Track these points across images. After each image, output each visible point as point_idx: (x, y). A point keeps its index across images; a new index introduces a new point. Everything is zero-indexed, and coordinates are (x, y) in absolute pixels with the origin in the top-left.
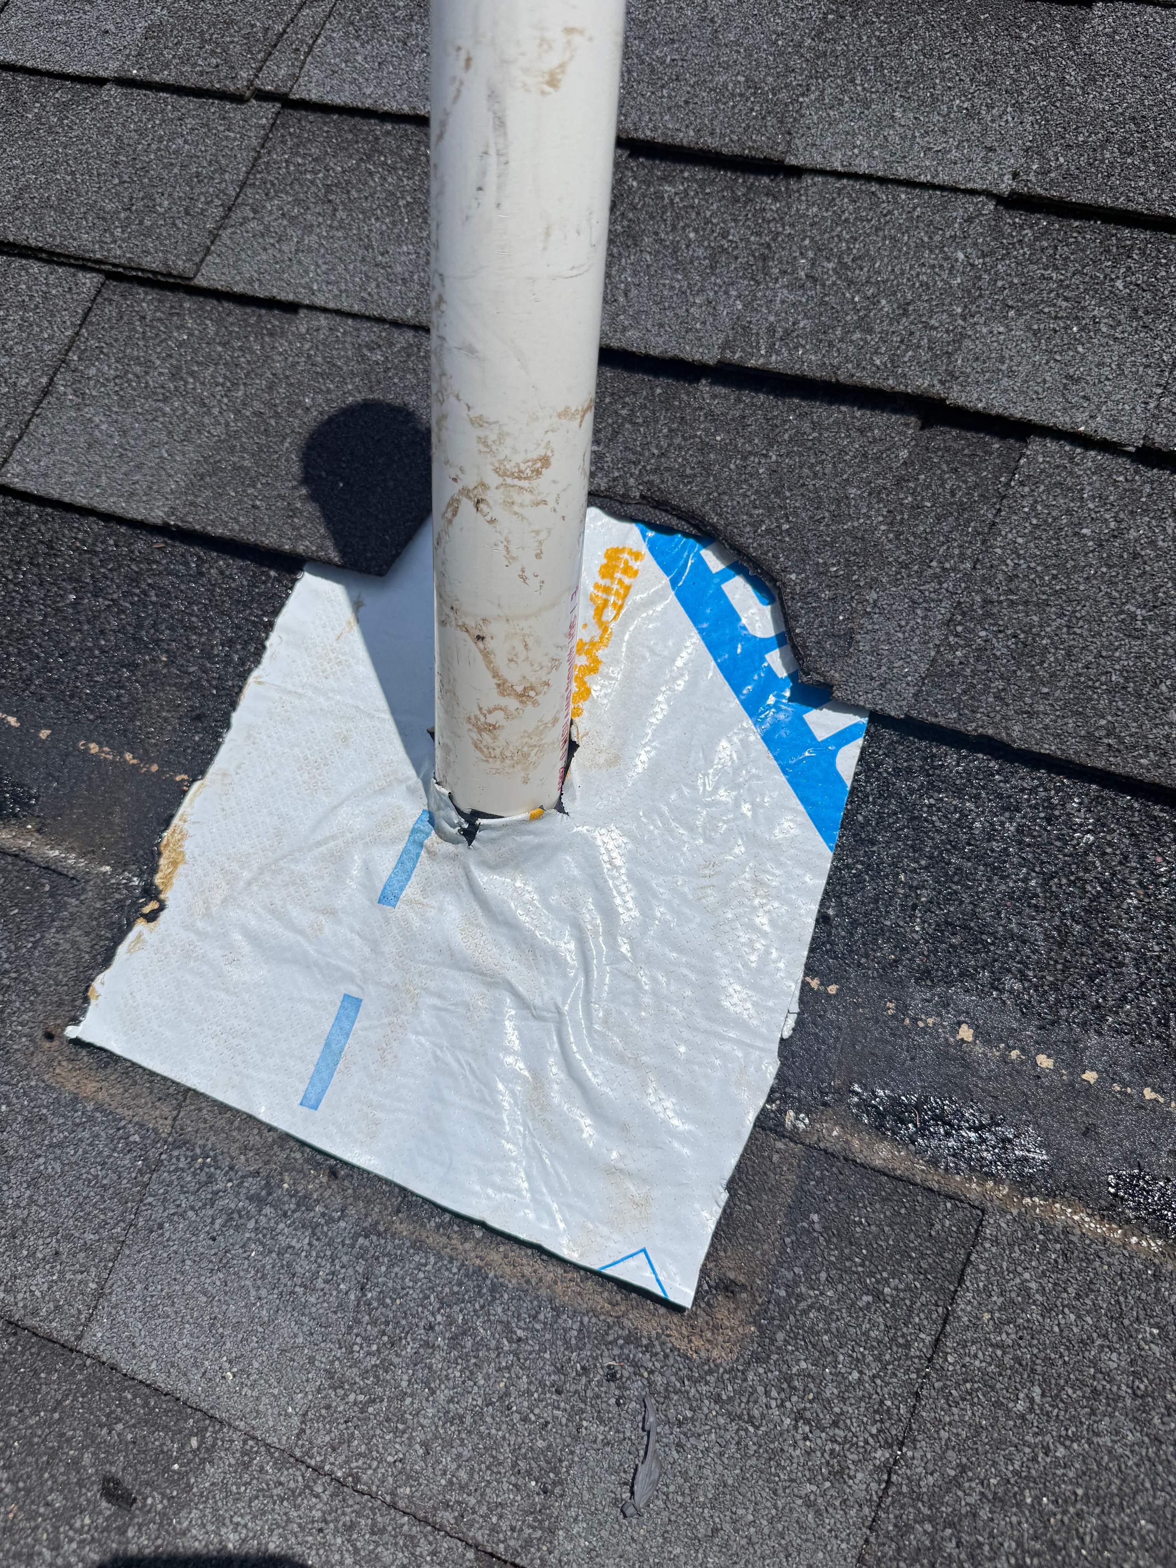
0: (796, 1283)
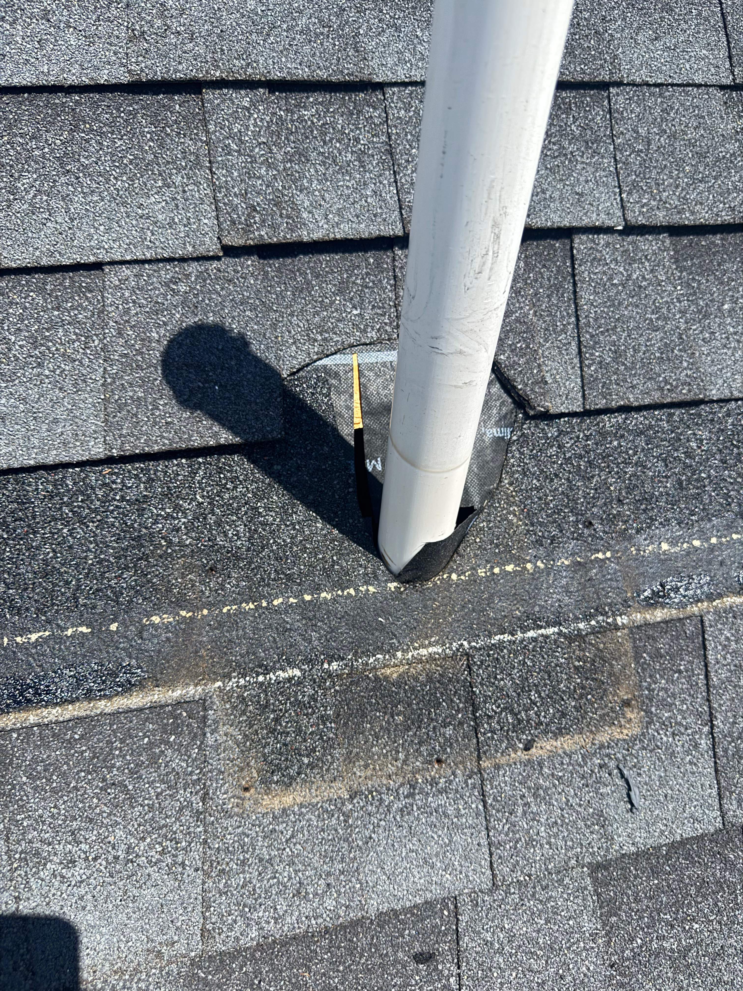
0: (650, 685)
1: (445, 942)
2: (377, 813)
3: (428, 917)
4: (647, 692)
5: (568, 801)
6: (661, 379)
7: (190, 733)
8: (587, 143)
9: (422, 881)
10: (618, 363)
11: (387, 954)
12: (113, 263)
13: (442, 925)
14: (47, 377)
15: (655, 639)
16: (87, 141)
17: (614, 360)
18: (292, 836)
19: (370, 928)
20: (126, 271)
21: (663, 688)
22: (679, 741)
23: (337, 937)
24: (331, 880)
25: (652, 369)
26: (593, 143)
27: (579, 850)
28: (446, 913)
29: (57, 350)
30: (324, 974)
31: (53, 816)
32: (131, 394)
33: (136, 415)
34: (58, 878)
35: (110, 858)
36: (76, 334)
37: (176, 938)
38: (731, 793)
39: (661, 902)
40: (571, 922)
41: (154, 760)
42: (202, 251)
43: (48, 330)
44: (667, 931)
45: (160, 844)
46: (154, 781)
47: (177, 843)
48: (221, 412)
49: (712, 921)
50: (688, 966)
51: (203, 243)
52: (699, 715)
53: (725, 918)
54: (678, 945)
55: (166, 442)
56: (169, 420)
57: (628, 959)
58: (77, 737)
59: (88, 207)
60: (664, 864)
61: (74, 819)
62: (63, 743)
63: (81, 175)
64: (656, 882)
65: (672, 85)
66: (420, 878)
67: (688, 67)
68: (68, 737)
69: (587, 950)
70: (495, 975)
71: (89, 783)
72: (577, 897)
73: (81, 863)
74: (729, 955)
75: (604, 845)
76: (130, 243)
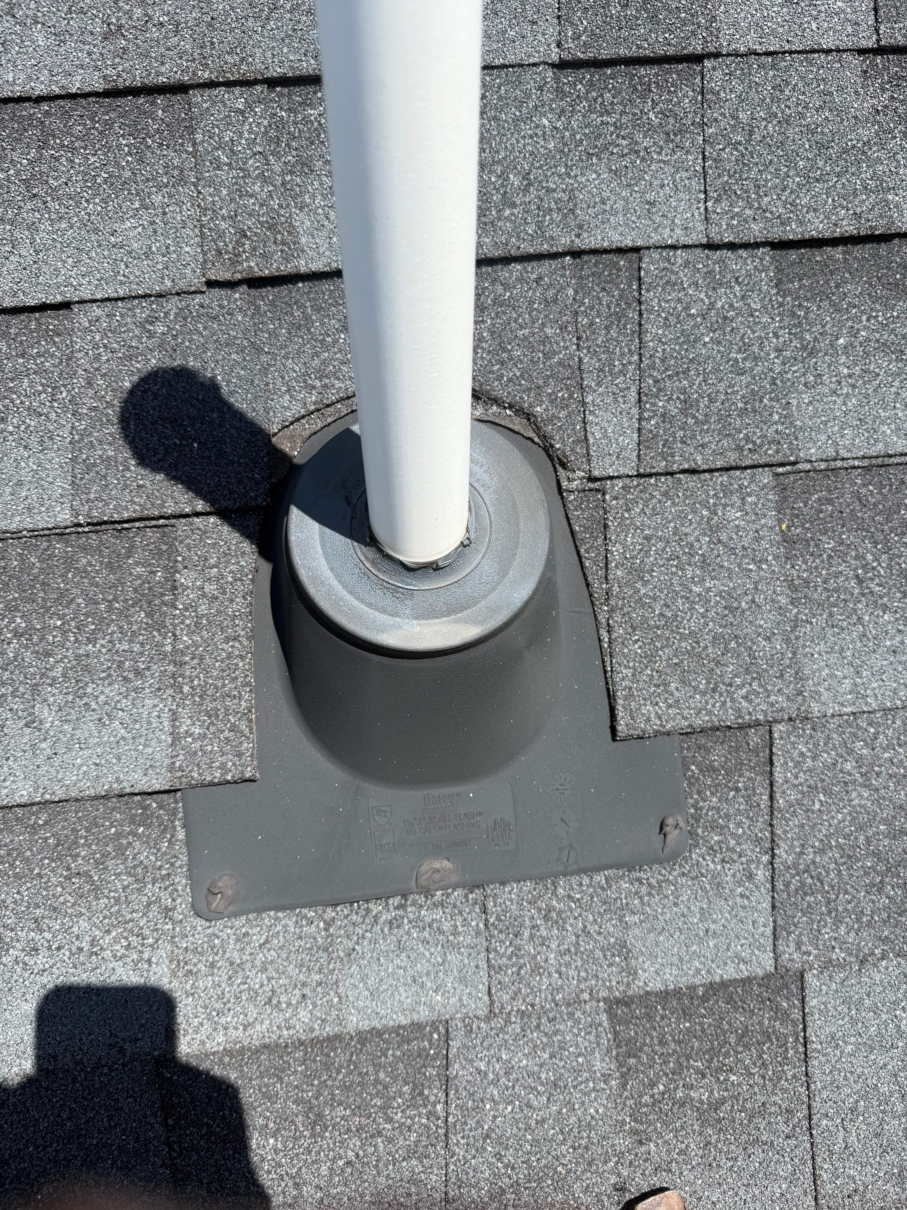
1: (433, 1067)
2: (363, 923)
3: (416, 1038)
4: (693, 811)
5: (585, 927)
6: (742, 436)
7: (159, 826)
8: (668, 134)
9: (409, 1000)
10: (686, 416)
11: (367, 1073)
12: (82, 302)
13: (430, 1049)
14: (11, 434)
15: (708, 751)
16: (57, 159)
17: (683, 411)
18: (267, 941)
19: (348, 1044)
20: (96, 311)
21: (713, 807)
22: (729, 869)
23: (312, 1050)
24: (307, 991)
25: (730, 424)
26: (675, 135)
27: (594, 982)
28: (435, 1036)
29: (22, 403)
30: (297, 1087)
31: (15, 902)
32: (100, 453)
33: (105, 477)
34: (21, 965)
35: (74, 949)
36: (42, 385)
37: (140, 1035)
38: (789, 933)
39: (692, 1047)
40: (580, 1060)
41: (121, 851)
42: (182, 285)
43: (12, 380)
44: (696, 1080)
45: (126, 938)
46: (119, 874)
47: (144, 939)
48: (199, 475)
49: (754, 1074)
50: (719, 1121)
51: (183, 276)
52: (758, 841)
53: (770, 1073)
54: (709, 1097)
55: (137, 508)
56: (141, 482)
57: (647, 1105)
58: (41, 822)
59: (55, 237)
60: (699, 1005)
61: (37, 906)
62: (26, 828)
63: (49, 199)
64: (688, 1025)
65: (791, 53)
66: (407, 997)
67: (814, 26)
68: (32, 822)
69: (598, 1091)
70: (488, 1106)
71: (53, 870)
72: (590, 1033)
73: (43, 952)
74: (770, 1114)
75: (625, 980)
76: (102, 278)
